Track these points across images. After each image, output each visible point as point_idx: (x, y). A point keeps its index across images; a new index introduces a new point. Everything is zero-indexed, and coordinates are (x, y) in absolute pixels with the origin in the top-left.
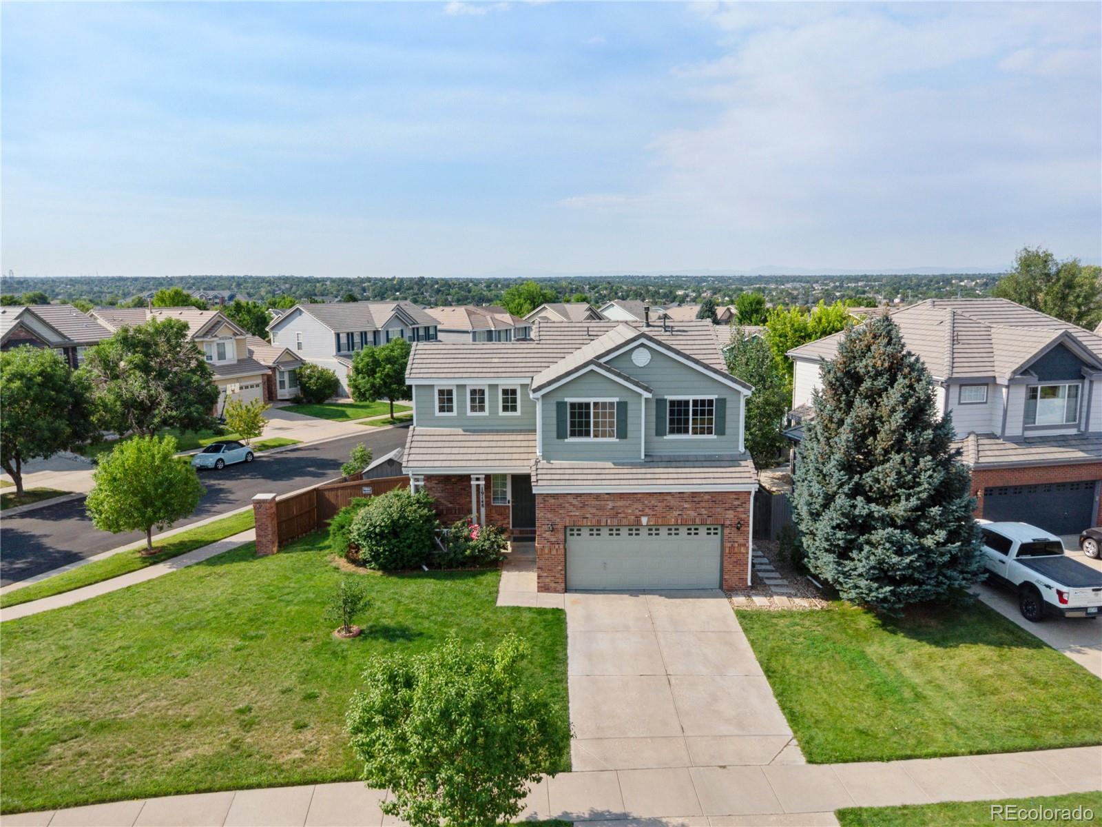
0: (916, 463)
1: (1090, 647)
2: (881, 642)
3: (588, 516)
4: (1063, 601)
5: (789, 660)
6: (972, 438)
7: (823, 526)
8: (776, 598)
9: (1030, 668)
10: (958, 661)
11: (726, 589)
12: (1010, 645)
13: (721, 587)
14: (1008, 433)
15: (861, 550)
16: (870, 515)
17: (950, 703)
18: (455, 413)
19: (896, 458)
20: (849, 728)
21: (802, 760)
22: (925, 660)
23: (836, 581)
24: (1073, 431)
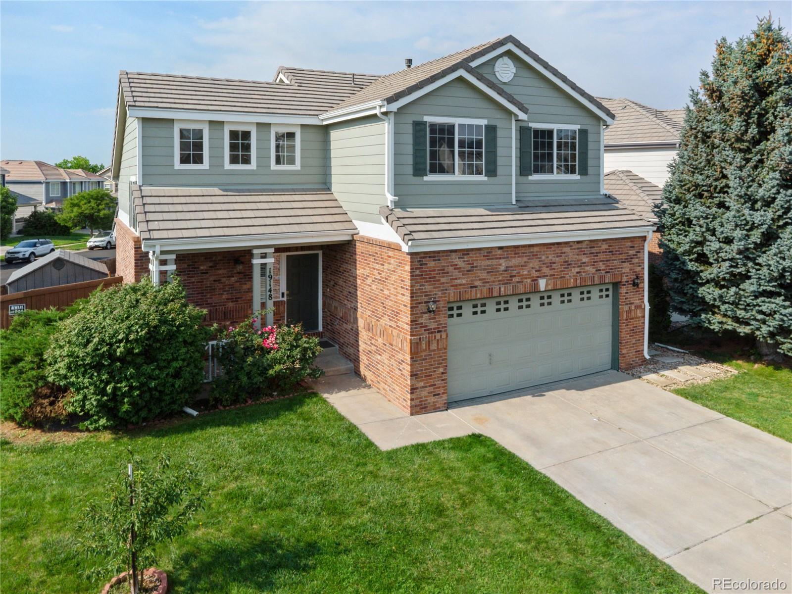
3: (477, 283)
11: (624, 368)
13: (615, 366)
18: (206, 165)
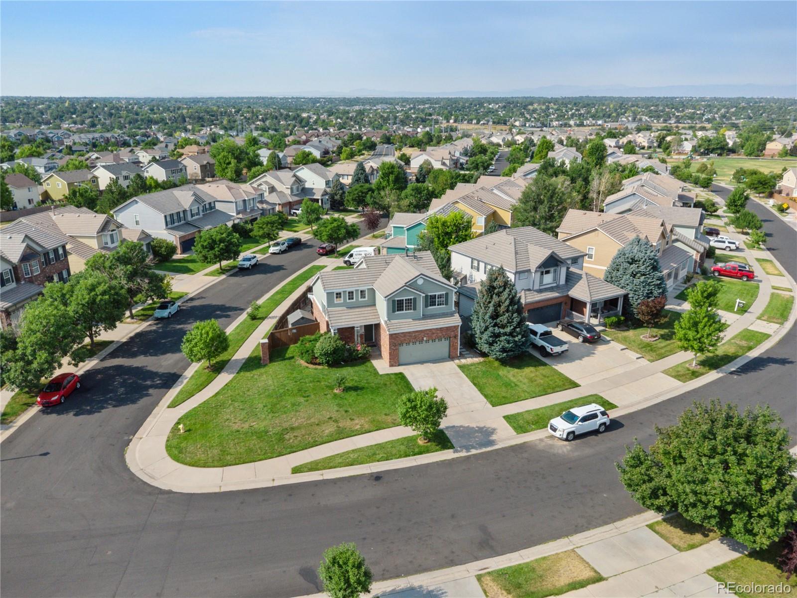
0: (512, 316)
1: (559, 363)
2: (503, 370)
3: (406, 339)
4: (552, 351)
5: (479, 380)
6: (523, 291)
7: (485, 336)
8: (468, 359)
9: (544, 372)
10: (525, 373)
11: (451, 358)
12: (538, 366)
13: (449, 357)
14: (534, 289)
15: (497, 343)
16: (500, 332)
17: (524, 386)
18: (342, 301)
19: (507, 314)
20: (500, 396)
21: (491, 406)
22: (515, 374)
23: (489, 353)
24: (555, 285)
